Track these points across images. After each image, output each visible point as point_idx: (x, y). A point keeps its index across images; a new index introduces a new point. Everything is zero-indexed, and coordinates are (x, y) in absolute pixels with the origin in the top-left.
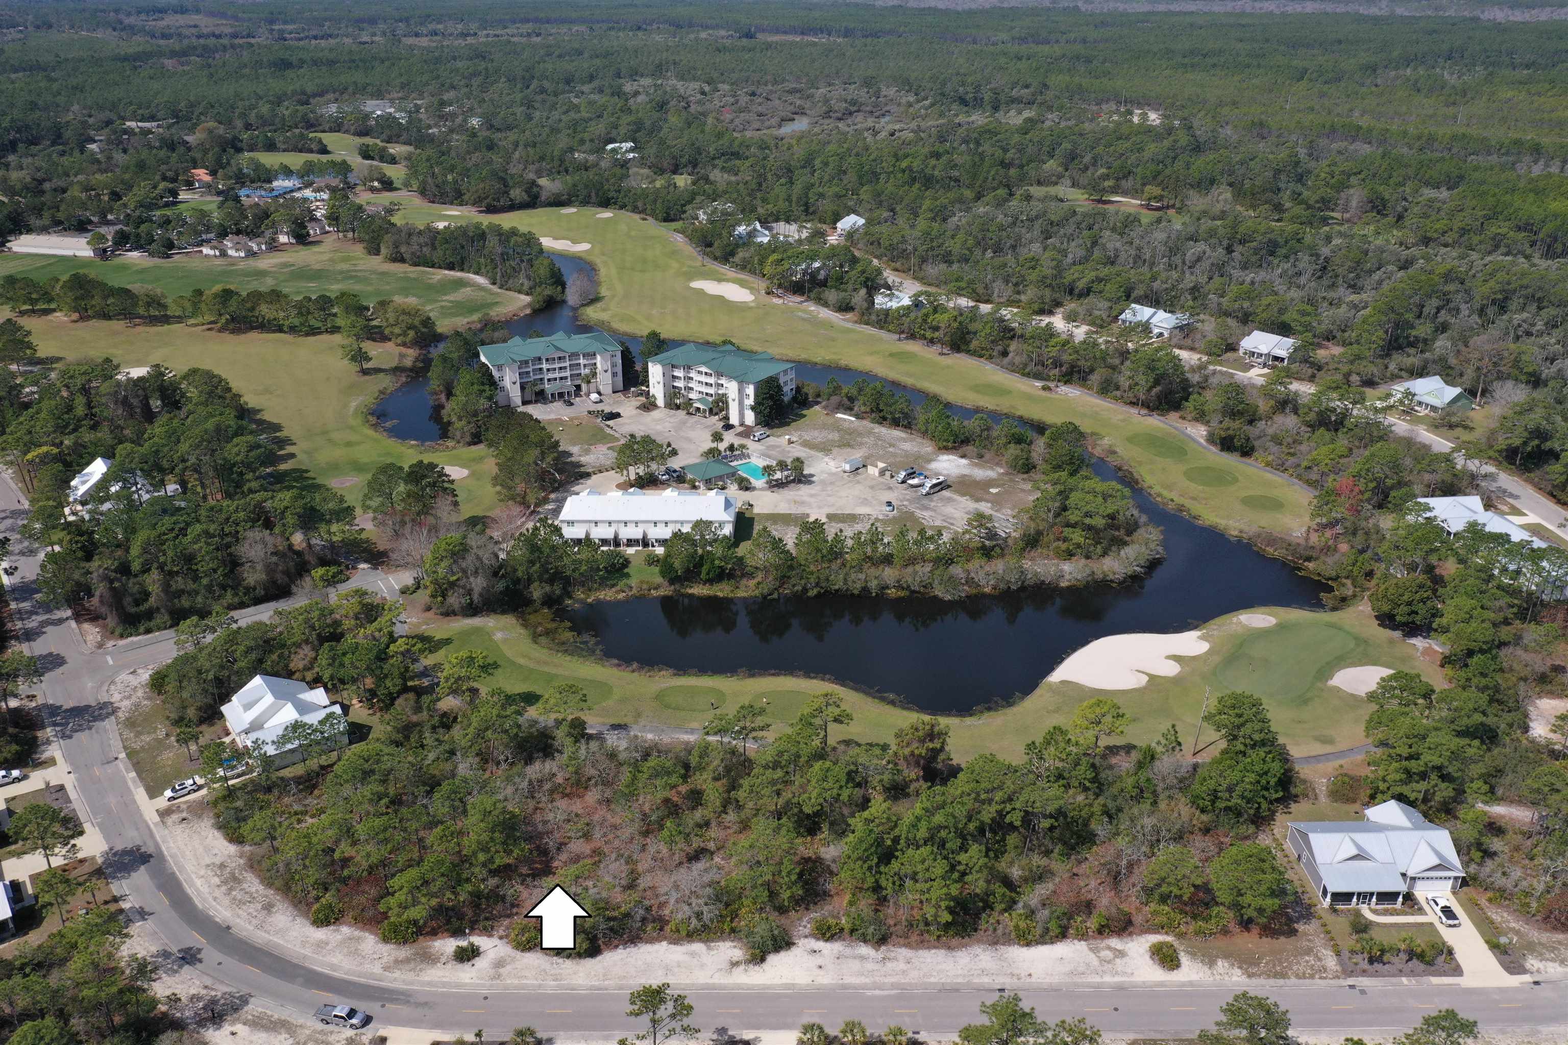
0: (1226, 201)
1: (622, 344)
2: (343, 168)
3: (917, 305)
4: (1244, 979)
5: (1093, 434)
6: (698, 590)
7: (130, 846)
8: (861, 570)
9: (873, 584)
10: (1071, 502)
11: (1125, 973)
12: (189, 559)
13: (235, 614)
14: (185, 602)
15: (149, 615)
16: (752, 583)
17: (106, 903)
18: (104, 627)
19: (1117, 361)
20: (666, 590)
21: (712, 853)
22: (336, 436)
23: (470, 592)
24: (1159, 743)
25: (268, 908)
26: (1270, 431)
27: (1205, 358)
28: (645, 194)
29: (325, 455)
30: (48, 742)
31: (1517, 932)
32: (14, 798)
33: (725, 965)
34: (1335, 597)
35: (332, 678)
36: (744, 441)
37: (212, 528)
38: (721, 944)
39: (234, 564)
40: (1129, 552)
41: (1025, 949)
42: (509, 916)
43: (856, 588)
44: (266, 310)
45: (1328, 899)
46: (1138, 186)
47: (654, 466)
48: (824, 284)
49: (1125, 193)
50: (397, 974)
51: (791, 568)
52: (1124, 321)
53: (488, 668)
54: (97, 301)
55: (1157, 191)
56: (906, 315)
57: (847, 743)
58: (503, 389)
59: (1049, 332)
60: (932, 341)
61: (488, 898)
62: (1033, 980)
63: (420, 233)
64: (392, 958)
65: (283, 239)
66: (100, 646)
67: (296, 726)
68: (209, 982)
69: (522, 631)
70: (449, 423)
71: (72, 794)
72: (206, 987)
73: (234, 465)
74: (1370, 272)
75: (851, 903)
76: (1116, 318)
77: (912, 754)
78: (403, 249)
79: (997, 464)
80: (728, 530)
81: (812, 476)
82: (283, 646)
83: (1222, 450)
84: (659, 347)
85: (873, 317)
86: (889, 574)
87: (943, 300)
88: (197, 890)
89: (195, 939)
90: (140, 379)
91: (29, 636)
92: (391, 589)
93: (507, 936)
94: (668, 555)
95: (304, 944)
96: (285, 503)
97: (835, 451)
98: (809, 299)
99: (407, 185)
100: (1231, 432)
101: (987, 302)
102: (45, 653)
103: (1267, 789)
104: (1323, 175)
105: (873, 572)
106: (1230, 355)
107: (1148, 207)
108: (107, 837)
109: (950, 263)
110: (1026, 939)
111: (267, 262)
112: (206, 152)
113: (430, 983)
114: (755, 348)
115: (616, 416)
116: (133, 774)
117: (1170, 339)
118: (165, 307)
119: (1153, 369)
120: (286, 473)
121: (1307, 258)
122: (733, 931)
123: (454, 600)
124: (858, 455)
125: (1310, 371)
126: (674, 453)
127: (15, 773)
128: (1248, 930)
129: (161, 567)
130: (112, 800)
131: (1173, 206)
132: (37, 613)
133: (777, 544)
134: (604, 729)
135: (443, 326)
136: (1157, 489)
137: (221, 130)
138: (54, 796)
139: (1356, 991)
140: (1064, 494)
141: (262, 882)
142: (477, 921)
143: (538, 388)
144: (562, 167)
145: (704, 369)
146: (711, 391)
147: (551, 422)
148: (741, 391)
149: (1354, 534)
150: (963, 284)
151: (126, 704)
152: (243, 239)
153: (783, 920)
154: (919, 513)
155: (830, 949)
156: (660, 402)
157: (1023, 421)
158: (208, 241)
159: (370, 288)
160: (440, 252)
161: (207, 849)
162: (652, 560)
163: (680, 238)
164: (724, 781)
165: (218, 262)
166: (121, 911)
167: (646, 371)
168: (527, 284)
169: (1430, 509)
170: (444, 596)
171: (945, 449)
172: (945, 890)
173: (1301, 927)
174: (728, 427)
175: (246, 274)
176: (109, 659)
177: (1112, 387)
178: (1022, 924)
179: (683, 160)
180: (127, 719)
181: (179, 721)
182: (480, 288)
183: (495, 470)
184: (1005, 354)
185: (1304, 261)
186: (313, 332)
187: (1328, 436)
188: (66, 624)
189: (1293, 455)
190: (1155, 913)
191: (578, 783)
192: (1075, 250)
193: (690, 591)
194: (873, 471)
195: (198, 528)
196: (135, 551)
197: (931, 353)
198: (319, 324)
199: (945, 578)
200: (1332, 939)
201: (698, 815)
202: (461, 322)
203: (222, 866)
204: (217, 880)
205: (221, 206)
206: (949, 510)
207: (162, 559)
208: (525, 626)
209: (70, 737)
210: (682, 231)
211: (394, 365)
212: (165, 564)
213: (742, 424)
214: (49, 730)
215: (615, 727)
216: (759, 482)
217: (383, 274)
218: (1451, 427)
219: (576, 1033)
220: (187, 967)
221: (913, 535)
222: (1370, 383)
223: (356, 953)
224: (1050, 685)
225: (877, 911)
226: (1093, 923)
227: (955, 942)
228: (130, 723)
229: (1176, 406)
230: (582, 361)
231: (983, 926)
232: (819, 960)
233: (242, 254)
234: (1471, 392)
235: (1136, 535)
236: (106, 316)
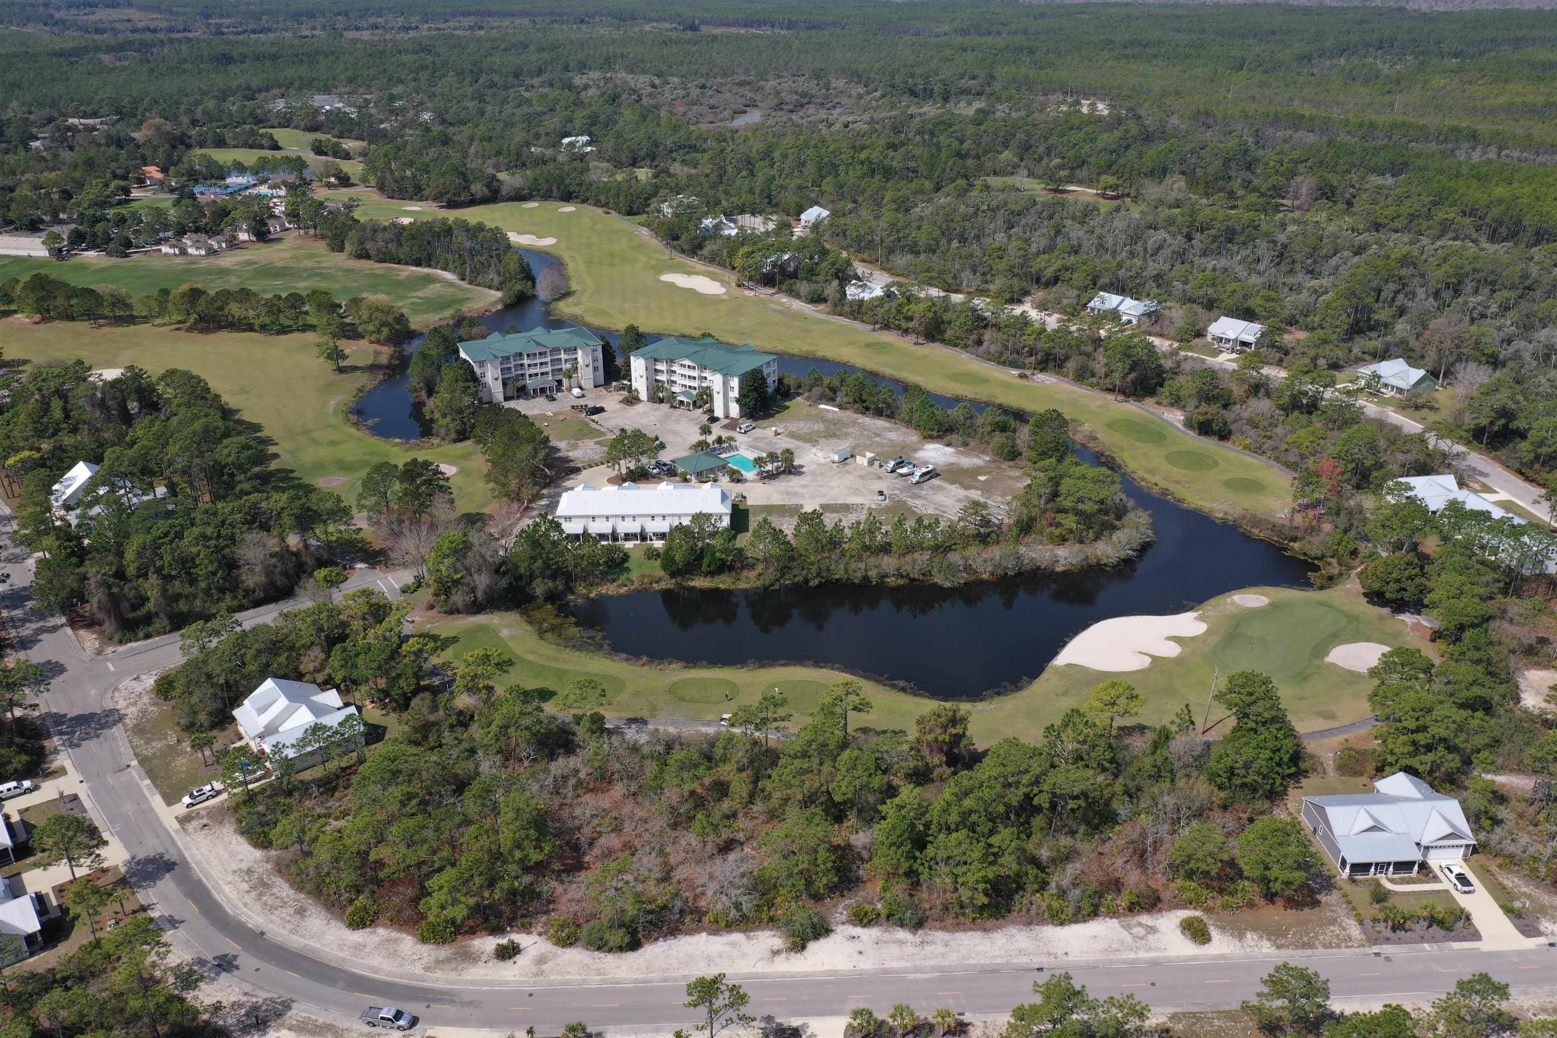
0: (1180, 189)
1: (602, 339)
2: (299, 164)
3: (889, 295)
4: (1273, 951)
5: (1073, 420)
6: (700, 582)
7: (152, 854)
8: (860, 559)
9: (873, 573)
10: (1063, 488)
11: (1158, 949)
12: (186, 563)
13: (238, 616)
14: (183, 606)
15: (148, 619)
16: (753, 574)
17: (134, 912)
18: (102, 633)
19: (1090, 349)
20: (668, 584)
21: (742, 844)
22: (317, 435)
23: (473, 590)
24: (1172, 722)
25: (301, 912)
26: (1246, 415)
27: (1176, 345)
28: (607, 188)
29: (309, 455)
30: (56, 751)
31: (1529, 897)
32: (27, 810)
33: (767, 954)
34: (1322, 576)
35: (344, 680)
36: (731, 434)
37: (209, 531)
38: (760, 933)
39: (231, 565)
40: (1120, 536)
41: (1059, 929)
42: (546, 912)
43: (857, 577)
44: (234, 309)
45: (1347, 870)
46: (1094, 176)
47: (644, 460)
48: (794, 275)
49: (1080, 183)
50: (439, 974)
51: (792, 558)
52: (1093, 309)
53: (504, 665)
54: (60, 301)
55: (1112, 180)
56: (881, 306)
57: (865, 730)
58: (485, 385)
59: (1024, 321)
60: (906, 331)
61: (523, 895)
62: (1070, 958)
63: (385, 229)
64: (432, 959)
65: (243, 236)
66: (99, 652)
67: (316, 729)
68: (248, 988)
69: (528, 627)
70: (432, 420)
71: (87, 804)
72: (246, 994)
73: (225, 466)
74: (1327, 258)
75: (885, 889)
76: (1085, 306)
77: (936, 740)
78: (368, 245)
79: (983, 452)
80: (726, 522)
81: (801, 467)
82: (292, 648)
83: (1200, 434)
84: (637, 341)
85: (847, 309)
86: (889, 563)
87: (915, 290)
88: (227, 897)
89: (230, 947)
90: (117, 381)
91: (25, 644)
92: (391, 589)
93: (546, 933)
94: (669, 549)
95: (341, 947)
96: (281, 505)
97: (822, 441)
98: (780, 291)
99: (364, 180)
100: (1209, 416)
101: (957, 291)
102: (42, 661)
103: (1279, 765)
104: (1272, 164)
105: (872, 561)
106: (1197, 341)
107: (1104, 196)
108: (127, 846)
109: (917, 253)
110: (1059, 918)
111: (228, 260)
112: (155, 149)
113: (472, 982)
114: (732, 341)
115: (601, 410)
116: (148, 781)
117: (1139, 326)
118: (128, 306)
119: (1129, 356)
120: (272, 474)
121: (1265, 245)
122: (771, 919)
123: (458, 598)
124: (845, 445)
125: (1278, 356)
126: (662, 446)
127: (27, 784)
128: (1273, 902)
129: (159, 571)
130: (129, 808)
131: (1128, 195)
132: (30, 621)
133: (777, 534)
134: (621, 723)
135: (416, 322)
136: (1140, 473)
137: (169, 126)
138: (69, 806)
139: (1382, 958)
140: (1055, 482)
141: (292, 886)
142: (514, 919)
143: (520, 384)
144: (519, 162)
145: (687, 362)
146: (695, 384)
147: (535, 417)
148: (725, 384)
149: (1338, 514)
150: (934, 274)
151: (132, 711)
152: (203, 237)
153: (819, 908)
154: (911, 502)
155: (868, 934)
156: (643, 395)
157: (1006, 410)
158: (166, 240)
159: (336, 286)
160: (406, 248)
161: (232, 855)
162: (652, 554)
163: (645, 231)
164: (749, 771)
165: (180, 260)
166: (151, 920)
167: (628, 364)
168: (497, 280)
169: (1411, 489)
170: (447, 592)
171: (930, 438)
172: (981, 874)
173: (1323, 898)
174: (714, 420)
175: (208, 272)
176: (110, 665)
177: (1088, 374)
178: (1055, 904)
179: (642, 153)
180: (136, 726)
181: (190, 728)
182: (450, 284)
183: (486, 468)
184: (979, 343)
185: (1263, 246)
186: (284, 330)
187: (1304, 418)
188: (62, 630)
189: (1270, 438)
190: (1182, 889)
191: (603, 777)
192: (1039, 241)
193: (692, 584)
194: (862, 461)
195: (196, 531)
196: (130, 556)
197: (906, 343)
198: (291, 323)
199: (945, 565)
200: (1354, 909)
201: (726, 805)
202: (433, 319)
203: (249, 871)
204: (245, 886)
205: (177, 203)
206: (940, 498)
207: (158, 563)
208: (530, 622)
209: (78, 746)
210: (648, 225)
211: (370, 361)
212: (162, 568)
213: (727, 417)
214: (55, 739)
215: (631, 721)
216: (750, 474)
217: (349, 271)
218: (1417, 408)
219: (625, 1027)
220: (224, 974)
221: (910, 524)
222: (1335, 366)
223: (395, 954)
224: (1056, 668)
225: (911, 895)
226: (1123, 902)
227: (989, 923)
228: (139, 730)
229: (1151, 392)
230: (563, 356)
231: (1017, 907)
232: (858, 946)
233: (203, 252)
234: (1434, 374)
235: (1125, 520)
236: (71, 318)
